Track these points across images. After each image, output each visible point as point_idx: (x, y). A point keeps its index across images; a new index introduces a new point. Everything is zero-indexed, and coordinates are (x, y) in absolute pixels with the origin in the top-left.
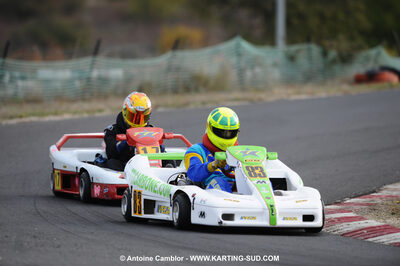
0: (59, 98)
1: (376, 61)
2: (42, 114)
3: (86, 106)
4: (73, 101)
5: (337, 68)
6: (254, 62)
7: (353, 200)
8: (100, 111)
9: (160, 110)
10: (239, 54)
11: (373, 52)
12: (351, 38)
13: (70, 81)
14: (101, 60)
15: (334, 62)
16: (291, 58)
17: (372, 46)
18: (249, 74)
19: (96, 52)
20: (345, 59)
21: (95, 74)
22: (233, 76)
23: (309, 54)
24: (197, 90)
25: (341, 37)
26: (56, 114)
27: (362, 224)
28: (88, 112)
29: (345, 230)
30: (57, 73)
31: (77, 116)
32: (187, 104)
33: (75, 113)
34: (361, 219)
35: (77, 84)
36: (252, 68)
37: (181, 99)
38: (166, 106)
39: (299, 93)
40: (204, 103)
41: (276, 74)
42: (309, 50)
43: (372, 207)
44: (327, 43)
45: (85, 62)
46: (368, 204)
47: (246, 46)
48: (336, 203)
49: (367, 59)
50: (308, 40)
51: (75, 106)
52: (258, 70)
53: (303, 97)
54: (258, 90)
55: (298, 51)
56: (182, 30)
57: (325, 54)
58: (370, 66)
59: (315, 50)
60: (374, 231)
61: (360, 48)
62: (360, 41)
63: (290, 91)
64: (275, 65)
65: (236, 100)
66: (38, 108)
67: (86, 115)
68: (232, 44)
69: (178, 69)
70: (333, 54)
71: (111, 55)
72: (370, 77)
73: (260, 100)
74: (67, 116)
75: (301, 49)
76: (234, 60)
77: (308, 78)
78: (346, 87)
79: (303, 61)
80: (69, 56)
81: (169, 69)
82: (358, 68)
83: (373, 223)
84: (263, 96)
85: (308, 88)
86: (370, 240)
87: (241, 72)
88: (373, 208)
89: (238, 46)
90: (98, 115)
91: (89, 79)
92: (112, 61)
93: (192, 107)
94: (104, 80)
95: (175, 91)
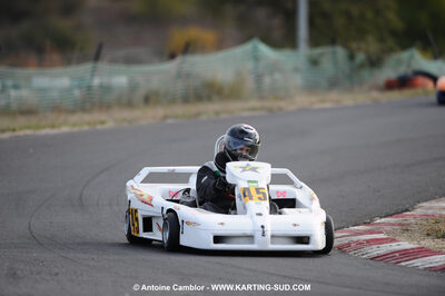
0: (57, 108)
1: (409, 65)
2: (38, 127)
3: (87, 117)
4: (73, 112)
5: (366, 73)
6: (274, 68)
7: (383, 220)
8: (103, 122)
9: (169, 121)
10: (256, 58)
11: (405, 55)
12: (381, 40)
13: (69, 90)
14: (103, 66)
15: (362, 66)
16: (314, 62)
17: (404, 47)
18: (267, 80)
19: (97, 58)
20: (374, 63)
21: (96, 81)
22: (250, 83)
23: (334, 58)
24: (209, 99)
25: (370, 39)
26: (53, 127)
27: (394, 246)
28: (88, 123)
29: (375, 254)
30: (54, 81)
31: (76, 129)
32: (198, 115)
33: (74, 125)
34: (393, 240)
35: (77, 93)
36: (271, 73)
37: (192, 109)
38: (176, 117)
39: (323, 101)
40: (217, 113)
41: (298, 80)
42: (334, 53)
43: (404, 228)
44: (354, 45)
45: (85, 68)
46: (400, 224)
47: (264, 49)
48: (365, 224)
49: (399, 62)
50: (333, 42)
51: (74, 118)
52: (277, 76)
53: (328, 105)
54: (277, 98)
55: (322, 55)
56: (194, 32)
57: (351, 57)
58: (403, 70)
59: (341, 52)
60: (406, 254)
61: (390, 51)
62: (390, 42)
63: (313, 99)
64: (296, 70)
65: (254, 109)
66: (33, 120)
67: (86, 128)
68: (248, 47)
69: (188, 75)
70: (361, 57)
71: (114, 61)
72: (403, 83)
73: (280, 109)
74: (65, 129)
75: (325, 52)
76: (250, 65)
77: (333, 84)
78: (375, 95)
79: (327, 66)
80: (68, 62)
81: (179, 75)
82: (389, 72)
83: (405, 245)
84: (282, 104)
85: (334, 95)
86: (403, 264)
87: (259, 78)
88: (406, 229)
89: (255, 49)
90: (99, 127)
91: (89, 88)
92: (116, 67)
93: (204, 117)
94: (106, 89)
95: (186, 100)
